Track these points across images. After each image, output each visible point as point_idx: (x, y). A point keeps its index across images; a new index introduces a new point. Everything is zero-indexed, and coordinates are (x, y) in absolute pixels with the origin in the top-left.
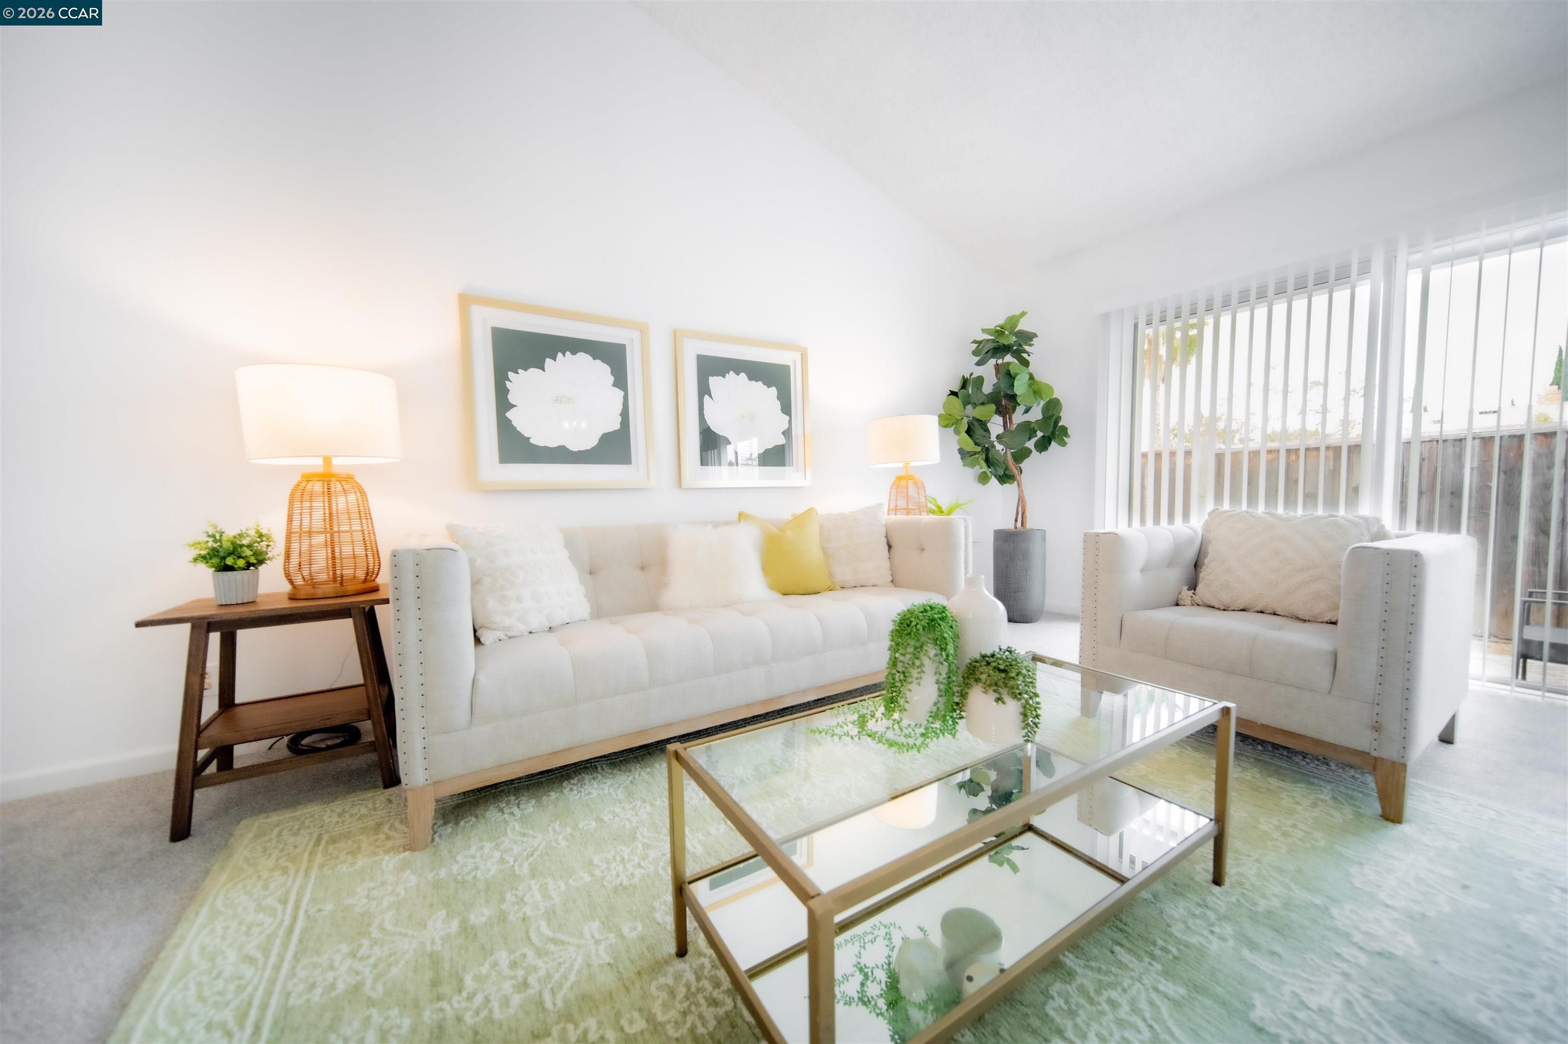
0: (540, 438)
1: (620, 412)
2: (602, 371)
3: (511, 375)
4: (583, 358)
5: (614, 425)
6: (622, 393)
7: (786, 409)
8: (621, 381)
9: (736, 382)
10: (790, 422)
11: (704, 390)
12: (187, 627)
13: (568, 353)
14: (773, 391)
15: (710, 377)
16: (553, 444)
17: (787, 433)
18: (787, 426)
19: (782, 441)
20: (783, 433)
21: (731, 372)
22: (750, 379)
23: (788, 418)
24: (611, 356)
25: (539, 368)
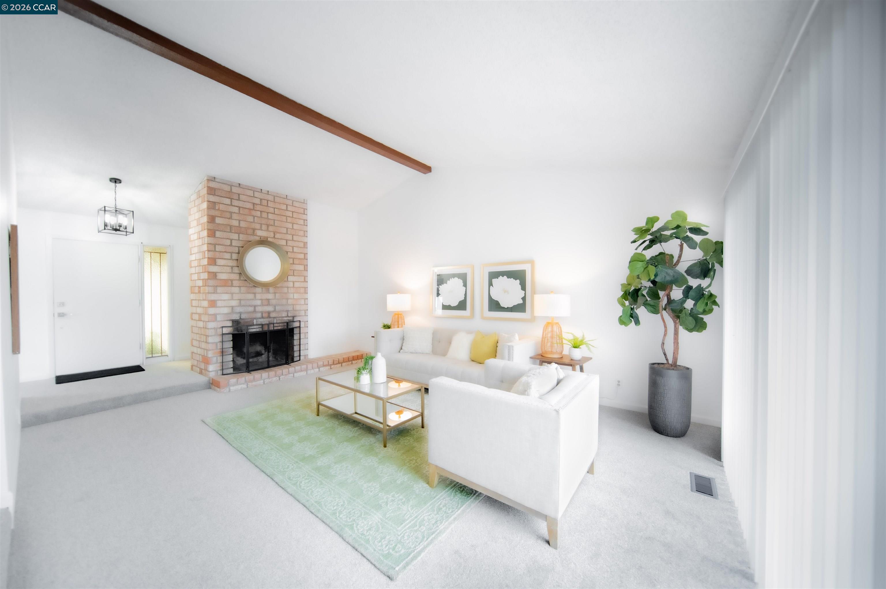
1: (464, 294)
2: (461, 282)
3: (440, 286)
4: (456, 278)
5: (463, 298)
6: (465, 288)
7: (524, 288)
8: (465, 284)
9: (503, 279)
10: (525, 294)
11: (491, 284)
13: (452, 278)
14: (518, 281)
15: (493, 279)
17: (524, 299)
18: (524, 295)
19: (521, 302)
20: (522, 298)
21: (501, 276)
22: (508, 278)
23: (524, 292)
24: (463, 277)
25: (447, 284)
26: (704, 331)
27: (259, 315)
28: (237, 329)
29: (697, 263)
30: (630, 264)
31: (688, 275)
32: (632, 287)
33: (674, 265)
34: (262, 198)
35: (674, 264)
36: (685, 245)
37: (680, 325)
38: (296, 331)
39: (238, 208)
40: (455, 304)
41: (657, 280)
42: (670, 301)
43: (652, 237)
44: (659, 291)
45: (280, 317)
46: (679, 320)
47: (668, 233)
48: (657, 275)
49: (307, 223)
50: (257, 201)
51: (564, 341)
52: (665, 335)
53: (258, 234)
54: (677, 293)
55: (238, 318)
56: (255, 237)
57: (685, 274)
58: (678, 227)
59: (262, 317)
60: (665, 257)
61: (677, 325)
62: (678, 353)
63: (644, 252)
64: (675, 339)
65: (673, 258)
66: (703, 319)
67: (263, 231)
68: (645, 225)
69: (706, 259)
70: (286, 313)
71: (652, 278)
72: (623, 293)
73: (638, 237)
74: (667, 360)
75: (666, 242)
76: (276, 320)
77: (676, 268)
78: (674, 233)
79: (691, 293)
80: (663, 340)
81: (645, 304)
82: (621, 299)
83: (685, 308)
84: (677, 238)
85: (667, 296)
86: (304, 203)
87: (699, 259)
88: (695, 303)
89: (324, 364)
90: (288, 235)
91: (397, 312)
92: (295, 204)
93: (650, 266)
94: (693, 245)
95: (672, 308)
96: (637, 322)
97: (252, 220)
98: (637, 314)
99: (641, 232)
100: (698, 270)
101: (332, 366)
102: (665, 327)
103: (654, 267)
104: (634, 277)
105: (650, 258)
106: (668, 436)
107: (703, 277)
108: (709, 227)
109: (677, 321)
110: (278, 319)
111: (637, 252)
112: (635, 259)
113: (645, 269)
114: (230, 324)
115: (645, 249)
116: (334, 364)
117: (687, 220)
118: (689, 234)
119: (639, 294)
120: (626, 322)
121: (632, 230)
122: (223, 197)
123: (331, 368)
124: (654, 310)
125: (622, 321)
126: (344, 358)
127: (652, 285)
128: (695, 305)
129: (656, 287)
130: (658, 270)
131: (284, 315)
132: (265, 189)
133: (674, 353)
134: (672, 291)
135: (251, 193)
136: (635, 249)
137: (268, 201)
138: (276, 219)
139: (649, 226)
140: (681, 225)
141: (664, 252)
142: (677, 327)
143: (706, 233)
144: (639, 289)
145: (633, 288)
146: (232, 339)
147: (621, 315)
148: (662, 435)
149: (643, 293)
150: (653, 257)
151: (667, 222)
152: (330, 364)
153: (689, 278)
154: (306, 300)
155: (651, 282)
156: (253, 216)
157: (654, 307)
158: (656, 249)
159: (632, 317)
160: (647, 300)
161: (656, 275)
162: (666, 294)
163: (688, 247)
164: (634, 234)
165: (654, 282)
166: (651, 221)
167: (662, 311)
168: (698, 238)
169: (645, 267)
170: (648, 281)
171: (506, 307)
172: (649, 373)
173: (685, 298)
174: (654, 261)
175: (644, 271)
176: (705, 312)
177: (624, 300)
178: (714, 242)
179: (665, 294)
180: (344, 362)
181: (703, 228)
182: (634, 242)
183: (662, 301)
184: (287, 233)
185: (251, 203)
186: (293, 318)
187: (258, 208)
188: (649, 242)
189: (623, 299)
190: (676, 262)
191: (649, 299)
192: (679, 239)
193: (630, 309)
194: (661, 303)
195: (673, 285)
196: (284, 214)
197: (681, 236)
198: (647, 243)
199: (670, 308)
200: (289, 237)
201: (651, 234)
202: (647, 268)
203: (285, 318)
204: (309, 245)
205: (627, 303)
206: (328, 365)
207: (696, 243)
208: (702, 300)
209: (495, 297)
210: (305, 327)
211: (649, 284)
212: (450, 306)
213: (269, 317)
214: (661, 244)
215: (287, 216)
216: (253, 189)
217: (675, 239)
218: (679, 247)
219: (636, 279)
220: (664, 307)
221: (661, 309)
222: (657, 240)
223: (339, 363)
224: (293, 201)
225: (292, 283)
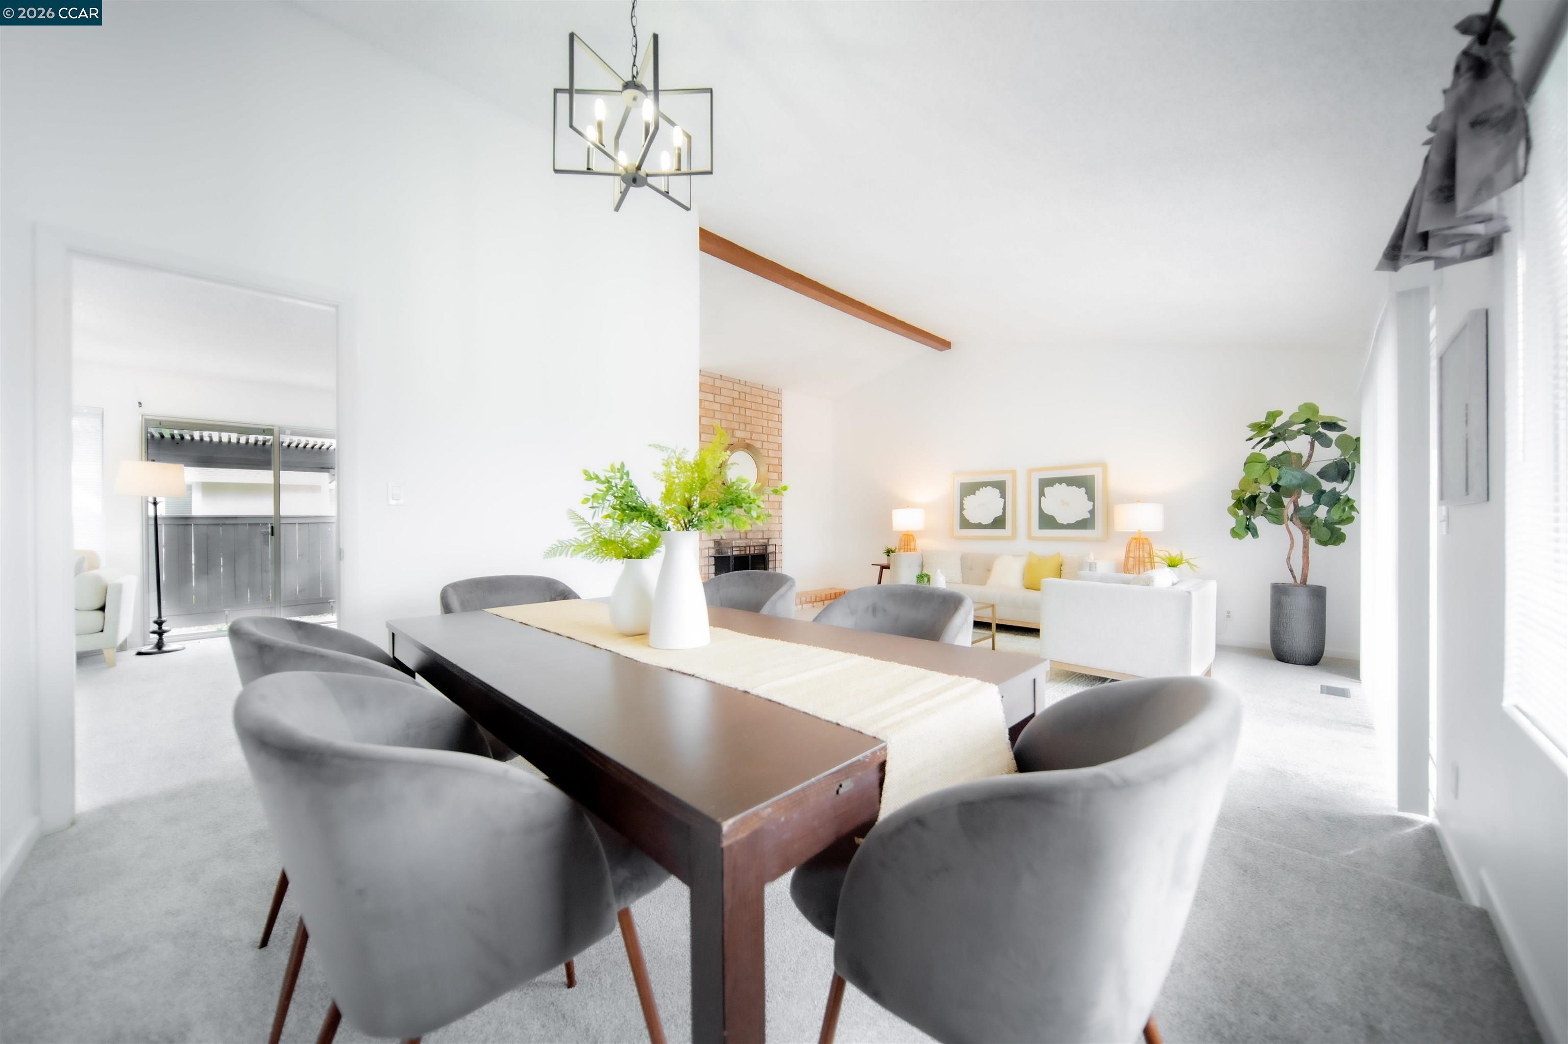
0: (973, 520)
1: (1002, 508)
2: (996, 492)
3: (965, 498)
4: (989, 488)
5: (1000, 513)
6: (1003, 500)
7: (1091, 497)
8: (1003, 495)
9: (1060, 488)
10: (1094, 506)
11: (1042, 494)
12: (880, 566)
13: (984, 488)
14: (1083, 490)
15: (1045, 488)
16: (976, 522)
17: (1092, 512)
18: (1091, 507)
19: (1088, 516)
20: (1089, 512)
21: (1057, 484)
22: (1068, 485)
23: (1092, 503)
24: (1000, 486)
25: (975, 495)
26: (1342, 544)
27: (737, 536)
28: (718, 551)
29: (1332, 463)
30: (1246, 466)
31: (1321, 478)
32: (1248, 493)
33: (1302, 467)
34: (740, 390)
35: (1302, 465)
36: (1316, 443)
37: (1311, 537)
38: (771, 557)
39: (719, 405)
40: (988, 520)
41: (1280, 484)
42: (1297, 509)
43: (1273, 434)
44: (1283, 497)
45: (756, 539)
46: (1309, 531)
47: (1295, 428)
48: (1281, 478)
49: (781, 418)
50: (736, 395)
51: (1156, 559)
52: (1292, 548)
53: (737, 435)
54: (1306, 500)
55: (719, 538)
56: (734, 438)
57: (1317, 477)
58: (1307, 421)
59: (740, 539)
60: (1290, 457)
61: (1307, 537)
62: (1308, 569)
63: (1263, 452)
64: (1305, 553)
65: (1302, 457)
66: (1340, 529)
67: (741, 432)
68: (1265, 420)
69: (1344, 459)
70: (762, 534)
71: (1275, 481)
72: (1235, 501)
73: (1256, 434)
74: (1294, 577)
75: (1291, 439)
76: (753, 542)
77: (1306, 470)
78: (1303, 429)
79: (1324, 498)
80: (1289, 554)
81: (1265, 513)
82: (1233, 508)
83: (1317, 518)
84: (1306, 434)
85: (1294, 503)
86: (778, 393)
87: (1335, 459)
88: (1328, 510)
89: (807, 600)
90: (763, 435)
91: (908, 531)
92: (771, 395)
93: (1271, 467)
94: (1326, 443)
95: (1300, 516)
96: (1255, 534)
97: (732, 419)
98: (1254, 525)
99: (1260, 428)
100: (1334, 472)
101: (815, 604)
102: (1292, 538)
103: (1277, 469)
104: (1250, 480)
105: (1272, 459)
106: (1297, 664)
107: (1340, 480)
108: (1347, 421)
109: (1307, 532)
110: (754, 541)
111: (1255, 452)
112: (1250, 462)
113: (1265, 471)
114: (712, 544)
115: (1264, 447)
116: (816, 601)
117: (1318, 413)
118: (1321, 429)
119: (1257, 501)
120: (1240, 533)
121: (1248, 426)
122: (707, 392)
123: (813, 607)
124: (1278, 519)
125: (1234, 533)
126: (826, 595)
127: (1273, 491)
128: (1328, 512)
129: (1280, 492)
130: (1282, 472)
131: (759, 537)
132: (743, 379)
133: (1303, 569)
134: (1301, 497)
135: (730, 385)
136: (1252, 447)
137: (745, 393)
138: (752, 415)
139: (1271, 421)
140: (1312, 419)
141: (1289, 450)
142: (1307, 538)
143: (1343, 429)
144: (1256, 496)
145: (1248, 495)
146: (714, 563)
147: (1234, 527)
148: (1288, 664)
149: (1261, 500)
150: (1274, 457)
151: (1293, 415)
152: (812, 600)
153: (1323, 482)
154: (780, 518)
155: (1272, 487)
156: (732, 413)
157: (1277, 517)
158: (1279, 448)
159: (1248, 529)
160: (1267, 509)
161: (1279, 479)
162: (1292, 500)
163: (1320, 446)
164: (1251, 430)
165: (1276, 487)
166: (1273, 415)
167: (1288, 521)
168: (1333, 435)
169: (1265, 468)
170: (1269, 485)
171: (1065, 523)
172: (1271, 594)
173: (1317, 503)
174: (1276, 462)
175: (1263, 473)
176: (1342, 521)
177: (1236, 509)
178: (1355, 438)
179: (1290, 500)
180: (826, 600)
181: (1340, 423)
182: (1250, 439)
183: (1288, 509)
184: (763, 433)
185: (730, 397)
186: (768, 540)
187: (737, 403)
188: (1270, 439)
189: (1235, 507)
190: (1305, 463)
191: (1269, 507)
192: (1309, 435)
193: (1245, 520)
194: (1285, 512)
195: (1301, 491)
196: (760, 409)
197: (1311, 433)
198: (1268, 440)
199: (1298, 516)
200: (765, 438)
201: (1272, 431)
202: (1268, 471)
203: (761, 541)
204: (784, 447)
205: (1241, 513)
206: (811, 602)
207: (1331, 441)
208: (1337, 506)
209: (1048, 510)
210: (779, 552)
211: (1269, 490)
212: (980, 523)
213: (746, 538)
214: (1285, 443)
215: (762, 412)
216: (733, 381)
217: (1304, 435)
218: (1309, 445)
219: (1252, 484)
220: (1290, 517)
221: (1286, 518)
222: (1281, 438)
223: (821, 601)
224: (768, 392)
225: (767, 497)
